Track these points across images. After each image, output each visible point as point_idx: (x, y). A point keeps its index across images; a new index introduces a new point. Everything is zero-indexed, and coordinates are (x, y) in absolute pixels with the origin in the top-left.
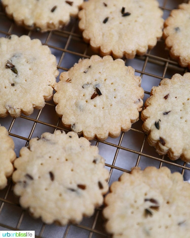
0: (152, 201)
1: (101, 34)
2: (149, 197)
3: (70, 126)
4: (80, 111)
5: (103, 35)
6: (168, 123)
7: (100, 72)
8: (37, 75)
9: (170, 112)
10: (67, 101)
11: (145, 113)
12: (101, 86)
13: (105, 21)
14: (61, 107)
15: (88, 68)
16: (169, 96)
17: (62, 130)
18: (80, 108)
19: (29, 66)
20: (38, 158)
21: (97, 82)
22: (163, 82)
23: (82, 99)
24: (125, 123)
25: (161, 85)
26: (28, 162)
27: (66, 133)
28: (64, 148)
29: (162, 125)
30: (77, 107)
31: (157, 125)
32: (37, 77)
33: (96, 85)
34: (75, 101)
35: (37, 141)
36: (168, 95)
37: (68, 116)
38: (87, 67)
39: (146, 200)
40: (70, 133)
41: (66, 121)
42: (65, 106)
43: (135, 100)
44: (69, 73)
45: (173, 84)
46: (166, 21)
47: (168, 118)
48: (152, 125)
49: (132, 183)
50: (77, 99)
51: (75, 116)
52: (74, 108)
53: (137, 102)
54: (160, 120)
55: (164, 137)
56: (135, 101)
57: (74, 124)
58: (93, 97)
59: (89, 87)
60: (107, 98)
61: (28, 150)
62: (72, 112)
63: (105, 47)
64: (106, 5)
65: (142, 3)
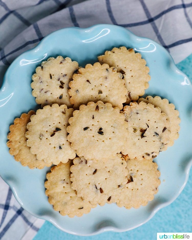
28: (114, 165)
40: (124, 162)
63: (73, 146)
64: (93, 118)
65: (116, 131)
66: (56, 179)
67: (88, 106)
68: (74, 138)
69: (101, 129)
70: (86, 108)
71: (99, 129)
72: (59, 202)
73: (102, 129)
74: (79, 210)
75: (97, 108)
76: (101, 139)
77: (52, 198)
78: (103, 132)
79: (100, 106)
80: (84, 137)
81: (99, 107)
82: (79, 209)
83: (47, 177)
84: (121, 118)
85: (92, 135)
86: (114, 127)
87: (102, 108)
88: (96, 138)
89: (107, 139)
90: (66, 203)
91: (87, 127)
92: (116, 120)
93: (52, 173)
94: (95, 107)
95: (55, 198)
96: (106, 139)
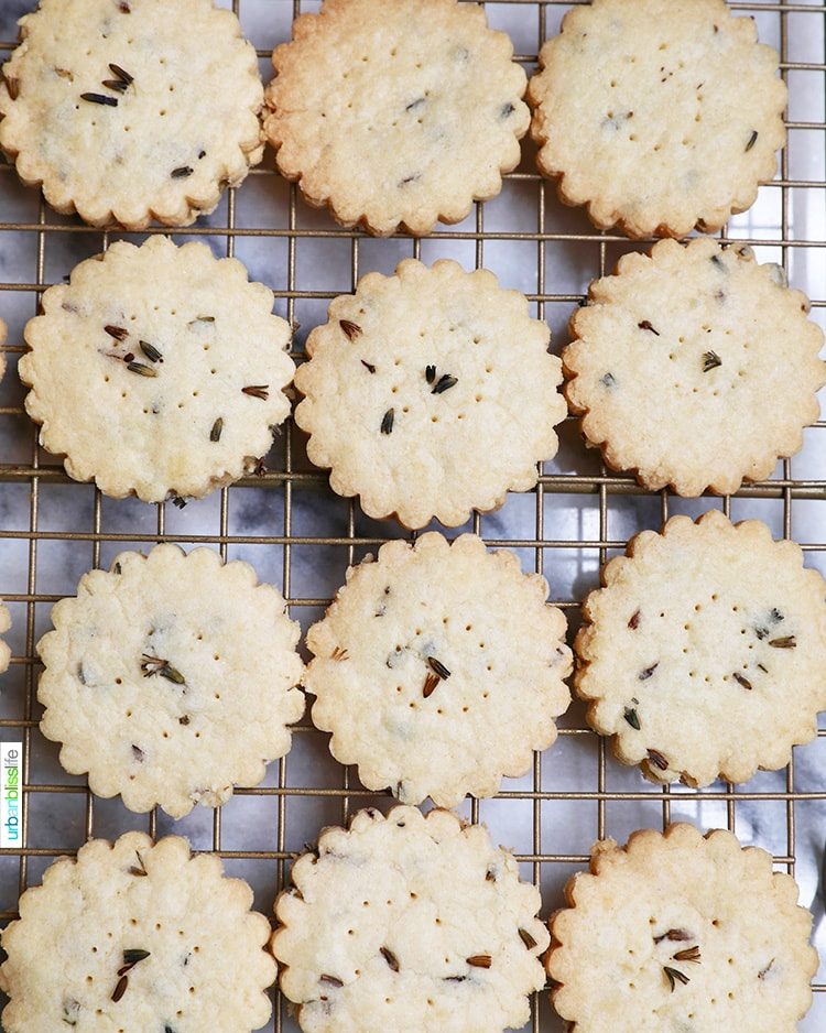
0: (674, 935)
1: (388, 472)
2: (661, 929)
3: (388, 791)
4: (405, 740)
5: (395, 474)
6: (659, 702)
7: (423, 604)
8: (244, 669)
9: (656, 665)
10: (356, 720)
11: (587, 687)
12: (438, 645)
13: (387, 425)
14: (344, 743)
15: (384, 598)
16: (640, 616)
17: (370, 810)
18: (402, 734)
19: (209, 649)
20: (335, 918)
21: (425, 637)
22: (613, 574)
23: (398, 704)
24: (541, 736)
25: (610, 584)
26: (312, 937)
27: (386, 815)
28: (395, 865)
29: (643, 715)
30: (391, 731)
31: (631, 718)
32: (246, 674)
33: (426, 647)
34: (379, 715)
35: (313, 868)
36: (638, 612)
37: (374, 768)
38: (378, 596)
39: (657, 940)
40: (397, 813)
41: (373, 780)
42: (358, 738)
43: (548, 658)
44: (331, 626)
45: (641, 575)
46: (567, 361)
47: (655, 687)
48: (617, 722)
49: (607, 901)
50: (384, 707)
51: (393, 761)
52: (385, 736)
53: (555, 661)
54: (635, 701)
55: (660, 748)
56: (548, 662)
57: (400, 784)
58: (427, 692)
59: (407, 658)
60: (467, 676)
61: (298, 901)
62: (383, 750)
63: (412, 514)
64: (372, 369)
65: (478, 327)
66: (584, 141)
67: (315, 355)
68: (386, 487)
69: (430, 373)
70: (319, 368)
71: (424, 381)
72: (667, 194)
73: (434, 367)
74: (750, 151)
75: (349, 328)
76: (465, 402)
77: (633, 206)
78: (446, 377)
79: (349, 314)
80: (413, 452)
81: (352, 319)
82: (747, 150)
83: (552, 164)
84: (448, 277)
85: (427, 420)
86: (460, 325)
87: (362, 311)
88: (448, 416)
89: (481, 382)
90: (693, 175)
91: (386, 416)
92: (441, 300)
93: (550, 136)
94: (340, 331)
95: (644, 197)
96: (478, 383)
